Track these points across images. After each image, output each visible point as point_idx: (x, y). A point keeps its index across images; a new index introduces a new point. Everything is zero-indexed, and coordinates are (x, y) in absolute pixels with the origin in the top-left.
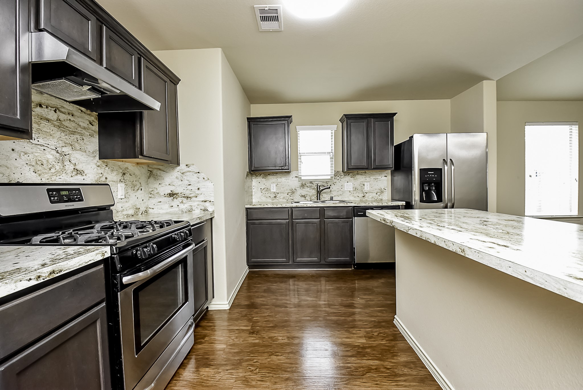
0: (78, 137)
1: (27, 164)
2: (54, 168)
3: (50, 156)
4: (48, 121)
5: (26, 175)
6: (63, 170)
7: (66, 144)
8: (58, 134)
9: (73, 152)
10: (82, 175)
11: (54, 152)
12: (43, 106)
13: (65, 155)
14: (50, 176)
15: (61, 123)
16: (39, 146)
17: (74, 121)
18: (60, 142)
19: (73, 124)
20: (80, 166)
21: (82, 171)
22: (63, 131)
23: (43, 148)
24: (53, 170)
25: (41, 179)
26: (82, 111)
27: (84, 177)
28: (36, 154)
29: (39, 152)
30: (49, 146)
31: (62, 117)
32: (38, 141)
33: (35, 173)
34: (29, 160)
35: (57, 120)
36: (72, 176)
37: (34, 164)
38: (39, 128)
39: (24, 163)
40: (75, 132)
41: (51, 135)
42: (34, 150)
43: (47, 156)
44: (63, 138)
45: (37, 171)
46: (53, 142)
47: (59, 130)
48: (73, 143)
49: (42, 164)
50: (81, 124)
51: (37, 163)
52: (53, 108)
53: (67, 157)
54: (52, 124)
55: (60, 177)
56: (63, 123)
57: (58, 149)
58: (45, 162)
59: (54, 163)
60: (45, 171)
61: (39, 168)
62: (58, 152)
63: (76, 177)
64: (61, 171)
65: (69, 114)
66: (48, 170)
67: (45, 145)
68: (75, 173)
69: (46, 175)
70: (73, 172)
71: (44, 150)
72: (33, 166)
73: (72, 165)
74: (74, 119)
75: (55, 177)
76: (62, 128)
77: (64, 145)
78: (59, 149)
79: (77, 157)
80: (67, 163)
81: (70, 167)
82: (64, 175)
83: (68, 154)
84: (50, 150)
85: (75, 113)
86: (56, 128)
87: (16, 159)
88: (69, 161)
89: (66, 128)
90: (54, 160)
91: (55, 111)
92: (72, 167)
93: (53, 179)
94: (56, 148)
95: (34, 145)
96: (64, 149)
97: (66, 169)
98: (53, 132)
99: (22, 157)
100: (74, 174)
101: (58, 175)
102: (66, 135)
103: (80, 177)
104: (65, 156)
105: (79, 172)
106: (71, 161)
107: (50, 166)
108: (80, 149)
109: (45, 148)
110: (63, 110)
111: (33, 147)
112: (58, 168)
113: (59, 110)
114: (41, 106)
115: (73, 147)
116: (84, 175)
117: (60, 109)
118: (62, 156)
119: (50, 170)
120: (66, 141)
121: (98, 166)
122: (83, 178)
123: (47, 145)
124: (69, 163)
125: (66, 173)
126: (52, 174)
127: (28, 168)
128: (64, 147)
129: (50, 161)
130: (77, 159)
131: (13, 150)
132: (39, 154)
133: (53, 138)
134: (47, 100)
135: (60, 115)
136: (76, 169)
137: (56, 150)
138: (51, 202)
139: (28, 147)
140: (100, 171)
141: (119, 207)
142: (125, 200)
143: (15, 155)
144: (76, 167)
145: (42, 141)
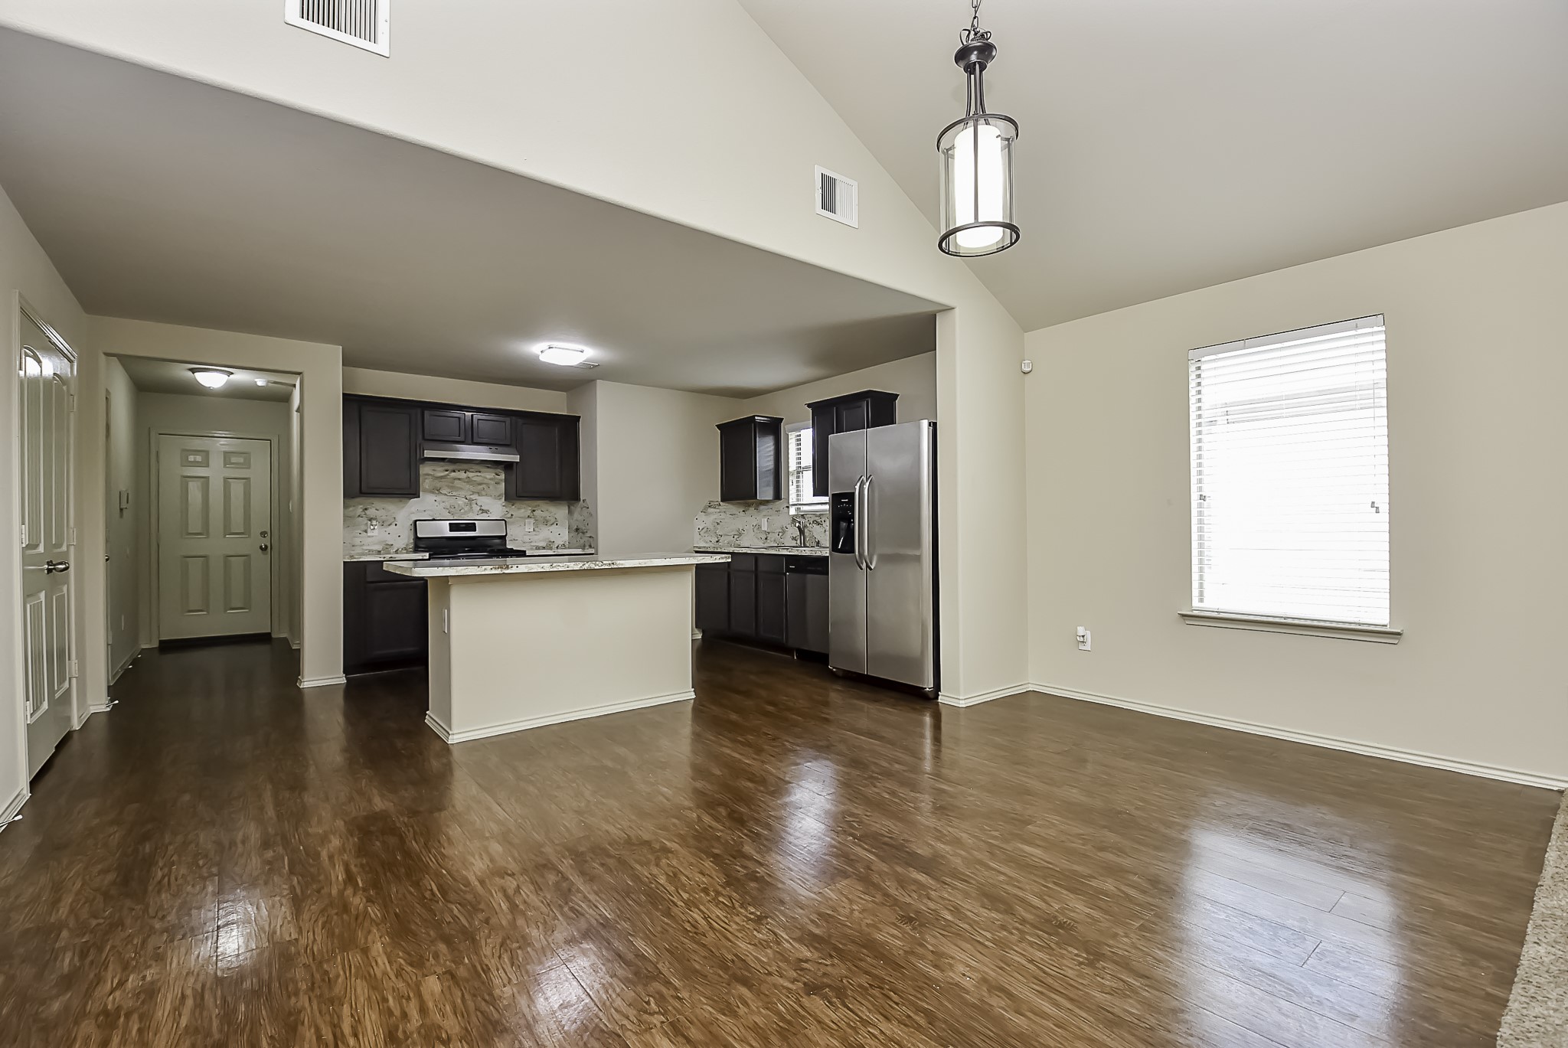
1: (444, 508)
3: (461, 502)
4: (460, 480)
5: (443, 514)
7: (474, 493)
8: (467, 487)
9: (479, 497)
10: (485, 513)
11: (464, 499)
14: (460, 515)
15: (470, 479)
16: (452, 496)
17: (481, 476)
18: (470, 492)
20: (486, 506)
21: (488, 510)
23: (455, 497)
27: (489, 515)
30: (459, 496)
32: (452, 493)
34: (445, 505)
35: (467, 478)
37: (448, 507)
38: (453, 485)
39: (442, 508)
41: (461, 489)
42: (449, 499)
43: (458, 502)
44: (472, 489)
45: (450, 512)
47: (468, 484)
48: (480, 491)
50: (487, 476)
51: (450, 507)
52: (464, 470)
53: (475, 501)
54: (463, 481)
55: (468, 515)
56: (472, 479)
57: (465, 496)
58: (456, 507)
59: (463, 506)
61: (451, 510)
62: (466, 498)
63: (482, 515)
64: (466, 511)
65: (477, 472)
66: (458, 511)
68: (478, 512)
69: (456, 514)
72: (447, 509)
75: (463, 515)
78: (468, 497)
79: (485, 501)
80: (474, 506)
81: (476, 508)
83: (476, 499)
84: (461, 498)
85: (481, 470)
87: (437, 506)
88: (477, 505)
89: (474, 482)
90: (463, 504)
91: (465, 472)
92: (478, 508)
95: (448, 496)
96: (471, 496)
97: (473, 509)
98: (463, 486)
99: (441, 504)
102: (474, 486)
104: (473, 501)
105: (483, 511)
107: (462, 509)
108: (486, 494)
109: (457, 498)
112: (468, 509)
114: (454, 471)
115: (480, 494)
116: (487, 513)
118: (470, 501)
120: (476, 492)
121: (504, 506)
123: (457, 495)
125: (470, 512)
126: (462, 513)
127: (444, 510)
128: (474, 495)
129: (460, 505)
130: (482, 502)
131: (435, 501)
133: (463, 490)
138: (451, 530)
139: (444, 498)
140: (505, 509)
141: (526, 539)
142: (534, 533)
143: (436, 503)
144: (482, 508)
145: (454, 493)
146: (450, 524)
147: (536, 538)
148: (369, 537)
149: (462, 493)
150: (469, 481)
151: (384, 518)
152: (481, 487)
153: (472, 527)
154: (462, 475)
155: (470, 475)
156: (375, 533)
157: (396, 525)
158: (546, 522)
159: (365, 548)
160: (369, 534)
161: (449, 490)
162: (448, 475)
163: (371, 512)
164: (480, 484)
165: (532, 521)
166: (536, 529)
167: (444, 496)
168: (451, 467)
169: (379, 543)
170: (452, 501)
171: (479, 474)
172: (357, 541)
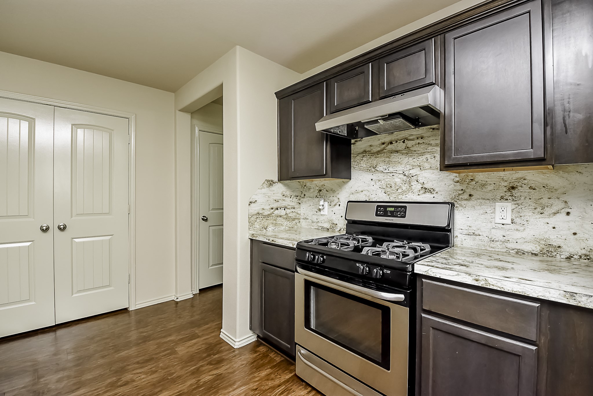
0: (428, 156)
1: (380, 188)
2: (401, 189)
3: (398, 179)
4: (397, 152)
5: (379, 195)
6: (409, 190)
7: (413, 167)
8: (406, 160)
9: (421, 172)
10: (431, 193)
11: (402, 176)
12: (393, 142)
13: (412, 176)
14: (397, 195)
15: (409, 150)
16: (389, 174)
17: (423, 143)
18: (408, 166)
19: (423, 146)
20: (429, 184)
21: (432, 189)
22: (411, 156)
23: (392, 174)
24: (400, 191)
25: (390, 198)
26: (433, 129)
27: (435, 195)
28: (387, 180)
29: (389, 178)
30: (397, 172)
31: (409, 143)
32: (389, 170)
33: (385, 193)
34: (381, 185)
35: (405, 149)
36: (419, 195)
37: (385, 187)
38: (390, 160)
39: (378, 187)
40: (424, 153)
41: (399, 163)
42: (385, 177)
43: (395, 180)
44: (411, 162)
45: (387, 192)
46: (400, 168)
47: (407, 157)
48: (421, 164)
49: (391, 187)
50: (432, 142)
51: (387, 187)
52: (402, 140)
53: (415, 178)
54: (401, 153)
55: (406, 196)
56: (411, 149)
57: (405, 172)
58: (393, 185)
59: (401, 185)
60: (393, 191)
61: (388, 189)
62: (405, 175)
63: (424, 195)
64: (408, 191)
65: (418, 138)
66: (396, 191)
67: (394, 172)
68: (423, 191)
69: (393, 195)
70: (421, 191)
71: (393, 175)
72: (384, 189)
73: (419, 184)
74: (424, 141)
75: (401, 196)
76: (410, 153)
77: (411, 167)
78: (407, 173)
79: (426, 176)
80: (414, 183)
81: (416, 187)
82: (410, 194)
83: (416, 175)
84: (398, 174)
85: (424, 135)
86: (404, 156)
87: (373, 186)
88: (416, 181)
89: (414, 152)
90: (401, 183)
91: (404, 142)
92: (419, 186)
93: (399, 197)
94: (404, 172)
95: (385, 174)
96: (411, 172)
97: (413, 188)
98: (401, 160)
99: (377, 183)
100: (421, 193)
101: (404, 194)
102: (414, 158)
103: (429, 195)
104: (412, 178)
105: (428, 190)
106: (418, 181)
107: (397, 188)
108: (431, 167)
109: (393, 174)
110: (411, 138)
111: (385, 175)
112: (404, 188)
113: (407, 139)
114: (391, 143)
115: (421, 167)
116: (435, 193)
117: (409, 138)
118: (409, 178)
119: (397, 190)
120: (414, 164)
121: (458, 182)
122: (433, 196)
123: (395, 172)
124: (416, 183)
125: (413, 192)
126: (399, 194)
127: (380, 190)
128: (412, 170)
129: (398, 184)
130: (425, 178)
131: (372, 180)
132: (389, 179)
133: (401, 164)
134: (397, 136)
135: (408, 143)
136: (425, 188)
137: (404, 173)
138: (377, 215)
139: (381, 176)
140: (459, 187)
141: (498, 234)
142: (513, 226)
143: (373, 183)
144: (425, 186)
145: (391, 170)
146: (378, 206)
147: (518, 235)
148: (322, 215)
150: (408, 152)
152: (424, 158)
154: (401, 146)
156: (325, 212)
157: (338, 206)
160: (322, 213)
161: (385, 167)
162: (384, 149)
163: (323, 193)
164: (422, 155)
165: (510, 206)
166: (517, 220)
167: (380, 174)
170: (388, 179)
172: (314, 218)
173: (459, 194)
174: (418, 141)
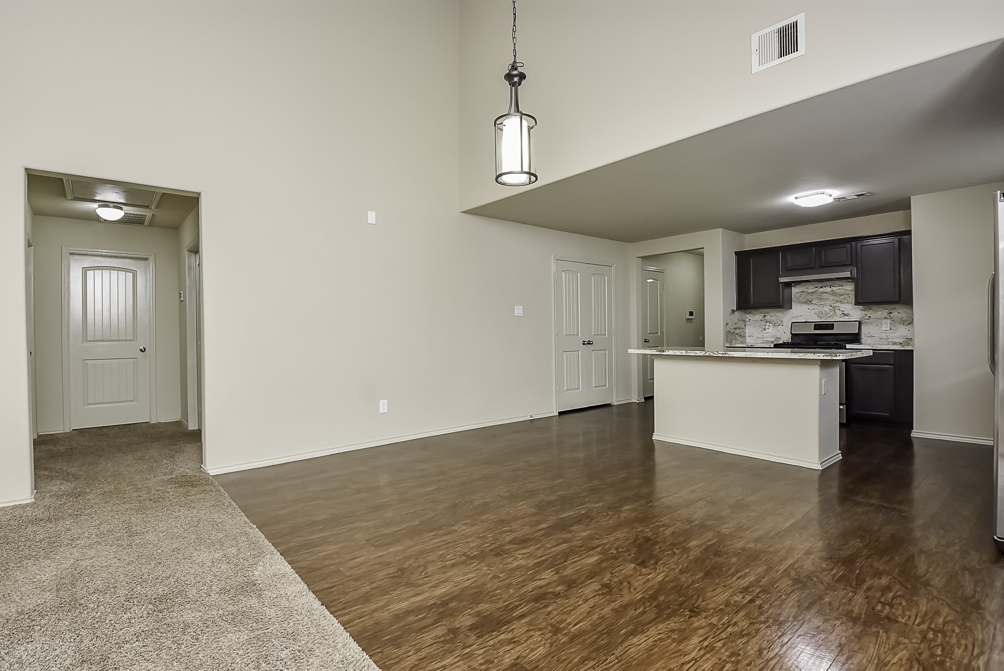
3: (827, 308)
4: (826, 293)
6: (835, 315)
7: (837, 302)
8: (832, 298)
9: (841, 305)
11: (830, 307)
18: (833, 301)
19: (843, 290)
20: (847, 311)
21: (849, 314)
22: (835, 295)
24: (828, 315)
26: (848, 282)
27: (851, 317)
30: (826, 304)
32: (820, 303)
33: (819, 317)
34: (815, 312)
35: (831, 291)
36: (841, 317)
37: (817, 313)
38: (821, 297)
39: (813, 313)
41: (827, 299)
42: (818, 307)
44: (836, 299)
48: (842, 300)
50: (848, 289)
51: (819, 313)
54: (828, 294)
55: (833, 318)
56: (834, 291)
58: (824, 312)
59: (828, 311)
60: (824, 316)
61: (820, 315)
62: (831, 306)
63: (844, 317)
65: (839, 286)
67: (824, 304)
68: (843, 315)
71: (823, 306)
73: (841, 311)
74: (843, 288)
75: (830, 318)
77: (835, 302)
80: (837, 311)
81: (839, 313)
82: (835, 317)
83: (838, 306)
84: (827, 306)
85: (843, 284)
86: (831, 295)
87: (809, 312)
88: (838, 309)
89: (837, 294)
91: (830, 287)
93: (828, 319)
95: (818, 305)
96: (835, 304)
97: (837, 314)
98: (829, 297)
99: (812, 311)
102: (837, 297)
103: (847, 317)
104: (836, 308)
106: (840, 309)
107: (826, 313)
108: (849, 303)
110: (835, 285)
112: (831, 313)
113: (833, 286)
114: (822, 287)
115: (841, 302)
118: (834, 308)
122: (849, 317)
125: (837, 316)
130: (845, 308)
133: (829, 300)
134: (826, 284)
136: (844, 313)
138: (815, 329)
139: (815, 307)
140: (863, 313)
141: (884, 335)
142: (890, 330)
143: (809, 310)
145: (822, 303)
146: (814, 325)
147: (893, 335)
148: (767, 333)
149: (828, 303)
150: (833, 293)
151: (776, 321)
152: (843, 297)
153: (830, 326)
154: (828, 289)
155: (834, 289)
156: (770, 330)
157: (783, 325)
158: (903, 322)
159: (764, 339)
160: (767, 331)
161: (818, 301)
162: (817, 290)
163: (768, 317)
164: (842, 295)
165: (889, 321)
166: (892, 328)
167: (814, 305)
168: (820, 285)
169: (773, 337)
170: (820, 308)
171: (841, 288)
172: (760, 335)
173: (864, 317)
174: (839, 288)
